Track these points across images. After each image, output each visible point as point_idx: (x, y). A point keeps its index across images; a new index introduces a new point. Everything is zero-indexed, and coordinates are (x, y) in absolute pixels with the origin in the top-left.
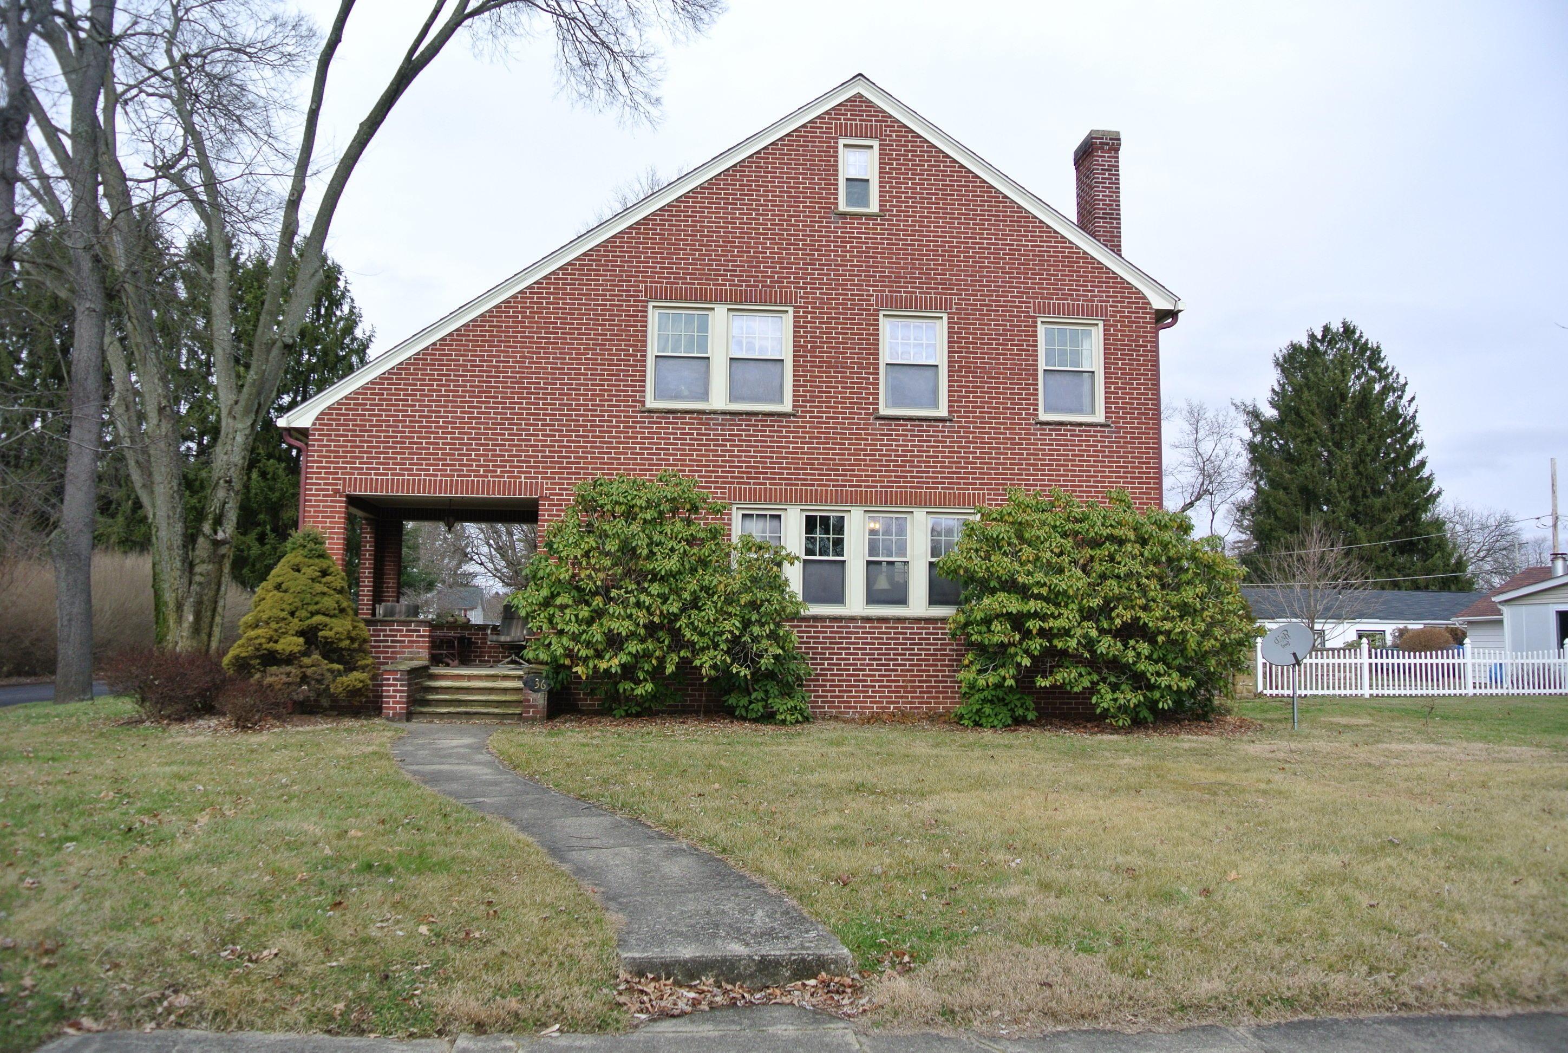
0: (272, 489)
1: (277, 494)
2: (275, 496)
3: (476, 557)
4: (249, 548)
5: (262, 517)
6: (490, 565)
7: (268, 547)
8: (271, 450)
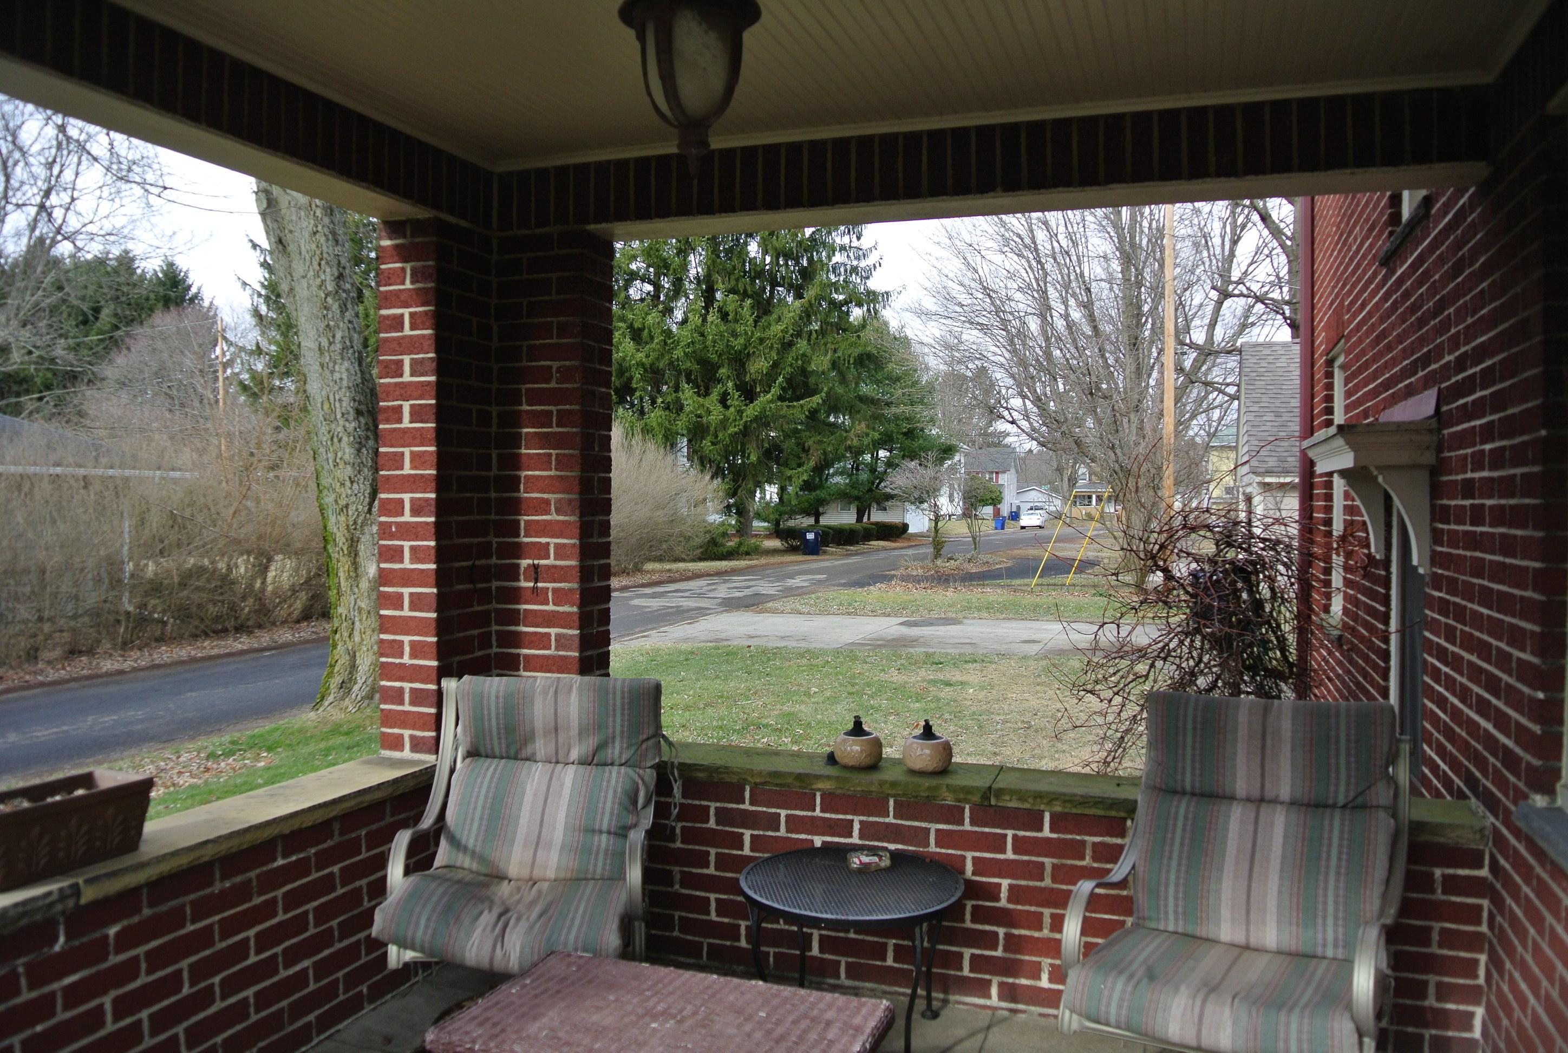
0: (735, 335)
1: (741, 340)
2: (738, 343)
3: (1006, 413)
4: (709, 412)
5: (723, 371)
6: (1025, 424)
7: (732, 409)
8: (733, 283)
